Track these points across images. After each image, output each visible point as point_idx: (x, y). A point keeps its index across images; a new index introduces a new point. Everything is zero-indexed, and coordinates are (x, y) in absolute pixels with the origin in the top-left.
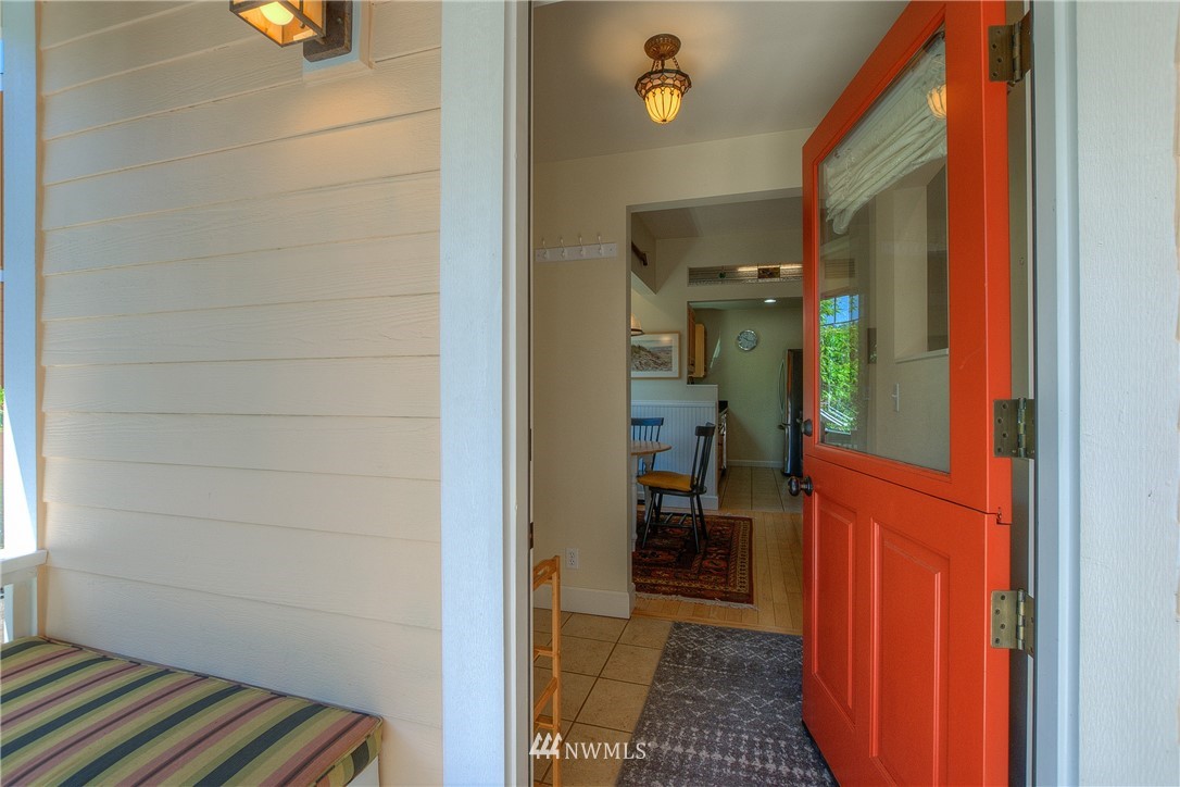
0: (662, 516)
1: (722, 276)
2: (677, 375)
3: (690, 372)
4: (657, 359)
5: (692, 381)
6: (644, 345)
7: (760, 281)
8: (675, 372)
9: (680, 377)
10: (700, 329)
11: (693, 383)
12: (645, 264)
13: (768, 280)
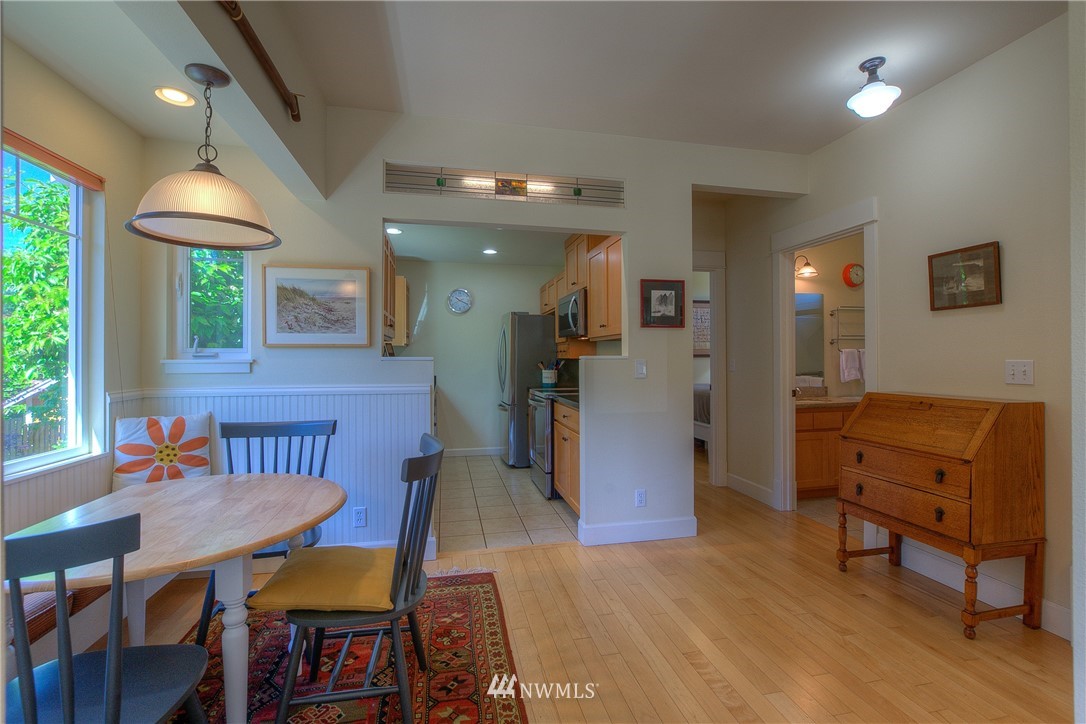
0: (326, 642)
1: (440, 183)
2: (365, 342)
3: (387, 337)
4: (331, 314)
5: (390, 351)
6: (303, 287)
7: (499, 197)
8: (360, 335)
9: (371, 343)
10: (401, 282)
11: (392, 355)
12: (296, 118)
13: (511, 198)
